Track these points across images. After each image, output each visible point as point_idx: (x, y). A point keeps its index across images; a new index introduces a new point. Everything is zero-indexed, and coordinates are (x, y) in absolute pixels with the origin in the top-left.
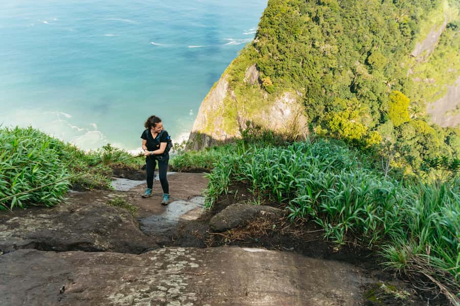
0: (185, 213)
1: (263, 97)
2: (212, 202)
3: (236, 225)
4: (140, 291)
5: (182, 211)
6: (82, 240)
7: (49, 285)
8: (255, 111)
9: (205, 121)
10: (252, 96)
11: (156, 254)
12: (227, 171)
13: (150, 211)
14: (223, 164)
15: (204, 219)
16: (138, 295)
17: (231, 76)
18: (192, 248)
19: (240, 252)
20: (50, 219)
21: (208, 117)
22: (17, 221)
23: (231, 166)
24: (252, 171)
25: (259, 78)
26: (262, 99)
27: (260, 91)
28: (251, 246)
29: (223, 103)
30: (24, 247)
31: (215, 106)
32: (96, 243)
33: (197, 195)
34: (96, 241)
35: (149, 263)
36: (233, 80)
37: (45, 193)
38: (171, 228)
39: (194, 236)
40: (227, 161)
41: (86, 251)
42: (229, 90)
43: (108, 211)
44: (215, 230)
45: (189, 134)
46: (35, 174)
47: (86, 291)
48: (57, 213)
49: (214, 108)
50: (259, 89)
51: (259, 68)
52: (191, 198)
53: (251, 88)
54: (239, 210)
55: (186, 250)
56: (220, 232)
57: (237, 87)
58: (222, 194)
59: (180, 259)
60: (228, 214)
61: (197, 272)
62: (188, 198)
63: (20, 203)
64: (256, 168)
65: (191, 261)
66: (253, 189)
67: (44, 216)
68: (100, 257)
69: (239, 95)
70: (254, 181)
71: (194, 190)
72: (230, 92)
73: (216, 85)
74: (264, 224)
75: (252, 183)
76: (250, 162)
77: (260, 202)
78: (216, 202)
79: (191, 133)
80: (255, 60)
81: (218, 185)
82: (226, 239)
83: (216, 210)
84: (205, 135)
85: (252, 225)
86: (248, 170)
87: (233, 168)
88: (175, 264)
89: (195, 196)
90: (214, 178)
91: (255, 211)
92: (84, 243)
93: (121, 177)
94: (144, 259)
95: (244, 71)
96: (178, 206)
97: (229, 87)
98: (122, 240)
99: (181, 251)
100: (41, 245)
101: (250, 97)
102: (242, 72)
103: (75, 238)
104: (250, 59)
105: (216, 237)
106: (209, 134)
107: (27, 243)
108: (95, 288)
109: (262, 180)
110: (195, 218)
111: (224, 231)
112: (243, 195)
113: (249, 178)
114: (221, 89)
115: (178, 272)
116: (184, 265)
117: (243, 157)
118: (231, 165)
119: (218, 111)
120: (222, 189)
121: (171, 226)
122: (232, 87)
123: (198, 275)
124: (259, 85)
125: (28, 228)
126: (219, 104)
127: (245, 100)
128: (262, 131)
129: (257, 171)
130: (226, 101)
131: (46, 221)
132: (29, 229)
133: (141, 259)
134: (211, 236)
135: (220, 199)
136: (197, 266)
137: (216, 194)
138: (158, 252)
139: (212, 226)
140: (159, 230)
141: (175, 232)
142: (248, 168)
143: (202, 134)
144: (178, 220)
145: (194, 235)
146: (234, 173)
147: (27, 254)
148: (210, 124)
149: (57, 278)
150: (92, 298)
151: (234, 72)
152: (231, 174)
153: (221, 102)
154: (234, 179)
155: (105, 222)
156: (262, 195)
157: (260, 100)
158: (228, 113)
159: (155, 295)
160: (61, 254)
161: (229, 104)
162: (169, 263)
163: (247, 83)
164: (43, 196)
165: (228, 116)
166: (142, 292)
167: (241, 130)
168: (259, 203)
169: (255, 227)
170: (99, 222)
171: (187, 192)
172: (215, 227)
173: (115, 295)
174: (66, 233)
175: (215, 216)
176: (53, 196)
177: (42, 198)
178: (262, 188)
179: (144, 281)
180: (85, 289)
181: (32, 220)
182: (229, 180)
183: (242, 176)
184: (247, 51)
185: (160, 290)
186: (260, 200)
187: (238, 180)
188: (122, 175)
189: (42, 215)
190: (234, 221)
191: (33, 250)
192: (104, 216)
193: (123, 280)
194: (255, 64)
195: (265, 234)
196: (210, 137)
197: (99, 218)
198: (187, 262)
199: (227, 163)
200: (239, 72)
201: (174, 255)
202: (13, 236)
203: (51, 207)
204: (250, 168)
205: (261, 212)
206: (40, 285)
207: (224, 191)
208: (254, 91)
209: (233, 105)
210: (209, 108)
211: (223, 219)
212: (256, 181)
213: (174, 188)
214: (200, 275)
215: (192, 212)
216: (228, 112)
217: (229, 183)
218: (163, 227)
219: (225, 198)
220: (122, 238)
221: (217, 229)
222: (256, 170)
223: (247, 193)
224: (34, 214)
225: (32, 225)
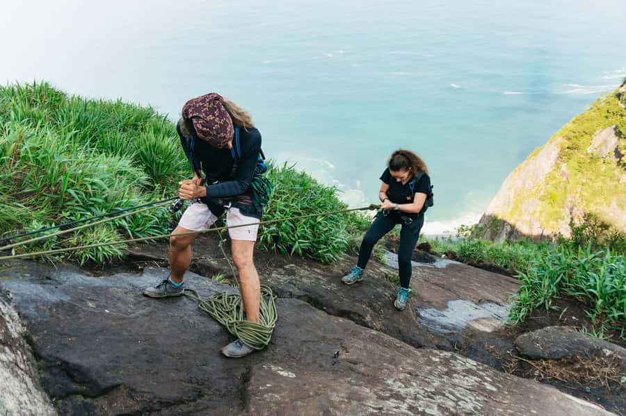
0: (474, 318)
1: (619, 180)
2: (522, 314)
3: (557, 357)
4: (423, 389)
5: (470, 315)
6: (355, 309)
7: (322, 344)
8: (598, 199)
9: (509, 202)
10: (597, 176)
11: (438, 355)
12: (554, 276)
13: (429, 302)
14: (549, 264)
15: (507, 334)
16: (422, 392)
17: (566, 141)
18: (486, 366)
19: (560, 397)
20: (324, 276)
21: (514, 198)
22: (294, 268)
23: (563, 271)
24: (598, 287)
25: (616, 149)
26: (616, 183)
27: (614, 169)
28: (576, 394)
29: (544, 180)
30: (299, 297)
31: (530, 182)
32: (368, 318)
33: (493, 302)
34: (368, 316)
35: (430, 363)
36: (568, 148)
37: (323, 246)
38: (455, 332)
39: (487, 352)
40: (557, 262)
41: (357, 324)
42: (559, 162)
43: (385, 286)
44: (521, 353)
45: (480, 217)
46: (319, 223)
47: (361, 365)
48: (331, 272)
49: (527, 186)
50: (614, 165)
51: (620, 132)
52: (483, 302)
53: (598, 163)
54: (566, 336)
55: (479, 365)
56: (529, 358)
57: (575, 158)
58: (539, 307)
59: (469, 372)
60: (547, 337)
61: (495, 397)
62: (480, 301)
63: (300, 251)
64: (606, 283)
65: (486, 381)
66: (593, 313)
67: (318, 271)
68: (374, 335)
69: (575, 171)
70: (600, 302)
71: (489, 293)
72: (559, 164)
73: (537, 153)
74: (607, 370)
75: (594, 304)
76: (597, 271)
77: (603, 337)
78: (527, 316)
79: (484, 216)
80: (616, 120)
81: (536, 292)
82: (537, 372)
83: (527, 327)
84: (504, 222)
85: (584, 365)
86: (592, 282)
87: (564, 274)
88: (464, 376)
89: (490, 301)
90: (531, 282)
91: (594, 347)
92: (355, 313)
93: (392, 251)
94: (423, 356)
95: (591, 135)
96: (465, 307)
97: (560, 157)
98: (396, 325)
99: (471, 363)
100: (314, 301)
101: (593, 178)
102: (587, 137)
103: (346, 305)
104: (607, 117)
105: (521, 364)
106: (512, 221)
107: (301, 294)
108: (371, 365)
109: (613, 304)
110: (488, 330)
111: (537, 360)
112: (574, 318)
113: (590, 296)
114: (546, 159)
115: (468, 387)
116: (476, 381)
117: (585, 262)
118: (563, 269)
119: (534, 191)
120: (542, 300)
121: (455, 329)
122: (565, 158)
123: (496, 401)
124: (615, 160)
125: (303, 279)
126: (538, 180)
127: (584, 181)
128: (609, 233)
129: (608, 288)
130: (551, 177)
131: (320, 277)
132: (305, 280)
133: (419, 354)
134: (513, 360)
135: (534, 313)
136: (494, 389)
137: (530, 304)
138: (441, 354)
139: (518, 346)
140: (438, 328)
141: (460, 339)
142: (592, 280)
143: (500, 220)
144: (465, 325)
145: (488, 350)
146: (565, 282)
147: (301, 305)
148: (517, 207)
149: (330, 340)
150: (368, 375)
151: (573, 134)
152: (560, 282)
153: (542, 177)
154: (563, 291)
155: (380, 298)
156: (609, 327)
157: (612, 184)
158: (549, 196)
159: (442, 400)
160: (333, 318)
161: (554, 182)
162: (455, 372)
163: (592, 154)
164: (320, 249)
165: (548, 202)
166: (427, 391)
167: (571, 225)
168: (601, 337)
169: (589, 369)
170: (374, 296)
171: (478, 293)
172: (522, 349)
173: (394, 381)
174: (339, 296)
175: (525, 335)
176: (330, 252)
177: (320, 251)
178: (610, 316)
179: (427, 379)
180: (360, 363)
181: (307, 272)
182: (555, 289)
183: (578, 289)
184: (603, 104)
185: (448, 397)
186: (604, 333)
187: (571, 293)
188: (394, 250)
189: (316, 270)
190: (555, 350)
191: (307, 304)
192: (380, 290)
193: (401, 369)
194: (614, 126)
195: (605, 386)
196: (513, 227)
197: (375, 291)
198: (480, 380)
199: (556, 265)
200: (582, 136)
201: (462, 365)
202: (289, 283)
203: (326, 263)
204: (595, 281)
205: (605, 350)
206: (313, 342)
207: (544, 304)
208: (603, 168)
209: (562, 185)
210: (519, 183)
211: (538, 343)
212: (602, 303)
213: (460, 282)
214: (499, 402)
215: (484, 321)
216: (550, 194)
217: (553, 294)
218: (444, 327)
219: (543, 315)
220: (396, 323)
221: (525, 353)
222: (606, 286)
223: (582, 317)
224: (310, 266)
225: (307, 277)
